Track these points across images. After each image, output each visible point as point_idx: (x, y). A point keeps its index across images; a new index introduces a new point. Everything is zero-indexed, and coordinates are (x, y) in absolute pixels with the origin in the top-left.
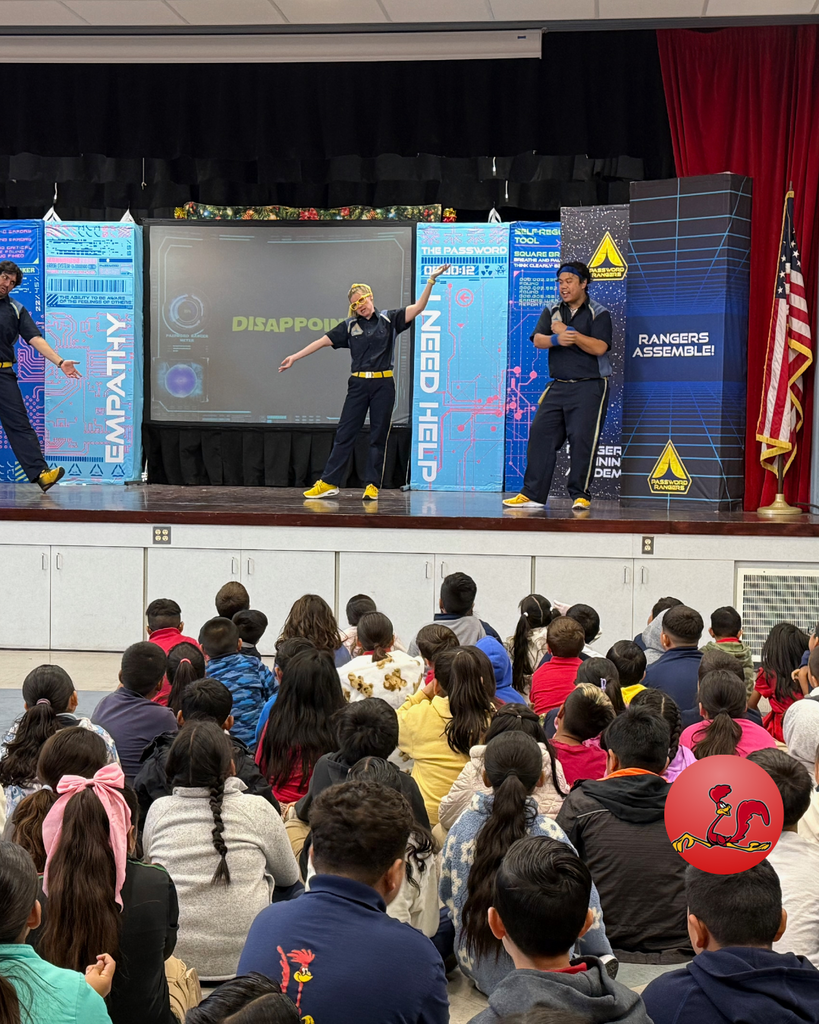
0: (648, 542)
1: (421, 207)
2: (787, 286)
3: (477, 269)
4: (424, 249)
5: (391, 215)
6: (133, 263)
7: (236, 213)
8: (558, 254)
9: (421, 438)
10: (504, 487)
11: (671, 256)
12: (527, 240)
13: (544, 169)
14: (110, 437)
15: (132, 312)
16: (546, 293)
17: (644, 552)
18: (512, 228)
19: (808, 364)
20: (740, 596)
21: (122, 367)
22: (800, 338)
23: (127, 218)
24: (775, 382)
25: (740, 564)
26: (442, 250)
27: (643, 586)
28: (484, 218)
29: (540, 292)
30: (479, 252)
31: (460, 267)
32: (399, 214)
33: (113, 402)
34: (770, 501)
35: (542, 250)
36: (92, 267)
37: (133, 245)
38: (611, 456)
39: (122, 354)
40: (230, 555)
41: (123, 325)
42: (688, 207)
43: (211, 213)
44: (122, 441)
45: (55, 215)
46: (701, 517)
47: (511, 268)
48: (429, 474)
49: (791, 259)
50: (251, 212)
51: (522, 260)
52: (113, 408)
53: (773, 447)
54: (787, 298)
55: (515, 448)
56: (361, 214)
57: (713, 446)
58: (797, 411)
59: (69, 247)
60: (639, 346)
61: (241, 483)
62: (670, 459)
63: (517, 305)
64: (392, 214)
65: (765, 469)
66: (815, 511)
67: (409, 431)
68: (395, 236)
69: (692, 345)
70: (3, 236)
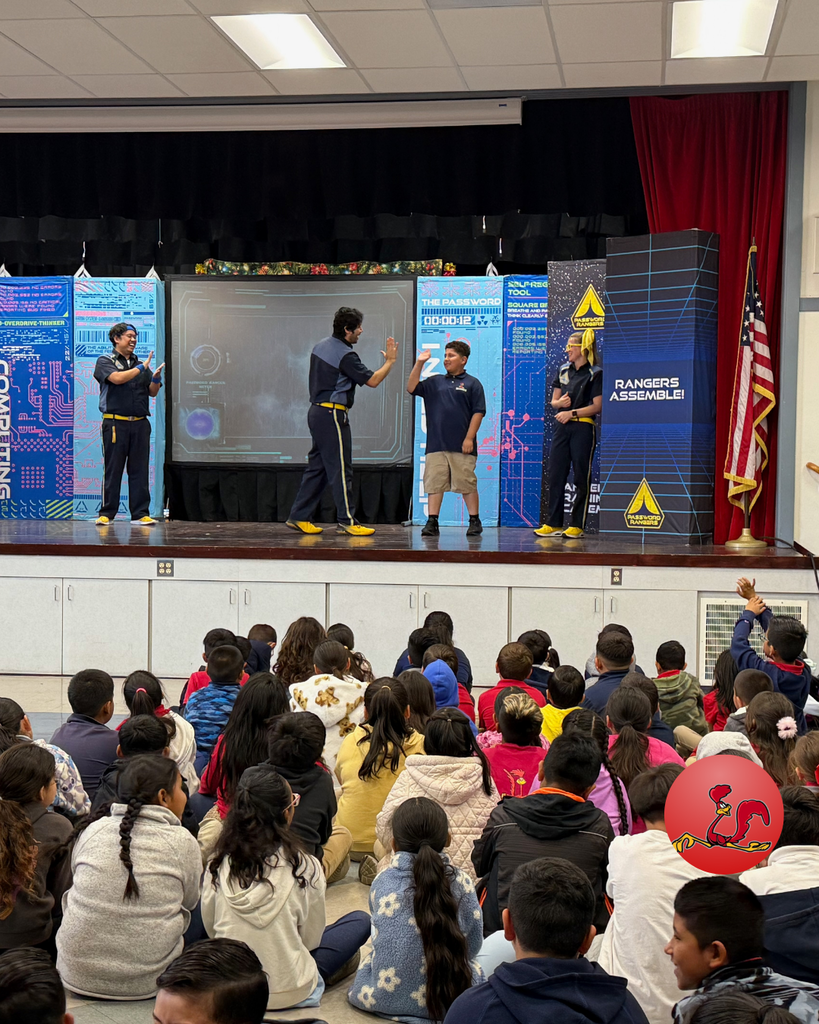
0: (617, 573)
1: (423, 262)
2: (751, 334)
3: (473, 319)
4: (425, 300)
5: (395, 270)
6: (155, 316)
7: (252, 268)
8: (545, 305)
10: (499, 523)
11: (645, 307)
12: (519, 292)
13: (533, 227)
16: (538, 341)
17: (613, 583)
18: (506, 281)
19: (771, 406)
20: (703, 625)
22: (764, 383)
23: (152, 275)
24: (740, 424)
25: (704, 594)
26: (441, 302)
27: (612, 615)
28: (482, 272)
29: (532, 341)
30: (475, 303)
31: (458, 317)
32: (403, 268)
34: (737, 535)
35: (533, 301)
37: (155, 299)
38: (595, 493)
40: (228, 587)
42: (659, 261)
43: (229, 269)
45: (86, 272)
46: (671, 551)
47: (505, 318)
49: (754, 309)
50: (266, 268)
51: (515, 311)
53: (740, 484)
54: (752, 345)
55: (509, 485)
56: (368, 269)
57: (683, 483)
58: (762, 451)
59: (96, 301)
60: (616, 391)
61: (255, 519)
62: (644, 496)
63: (511, 353)
64: (397, 269)
65: (733, 505)
66: (779, 544)
67: (411, 470)
68: (399, 289)
69: (664, 389)
70: (35, 291)
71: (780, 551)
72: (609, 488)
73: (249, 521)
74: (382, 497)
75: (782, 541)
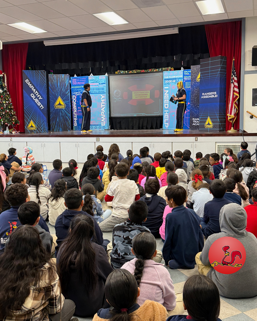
0: (196, 138)
1: (166, 68)
2: (233, 80)
3: (176, 81)
4: (165, 77)
5: (160, 70)
6: (106, 84)
7: (128, 72)
8: (190, 76)
9: (165, 118)
11: (209, 75)
12: (187, 74)
13: (188, 57)
14: (102, 120)
15: (106, 94)
18: (184, 71)
19: (238, 98)
20: (217, 150)
21: (104, 106)
22: (236, 92)
24: (231, 102)
25: (217, 143)
26: (169, 77)
27: (195, 148)
28: (180, 69)
30: (176, 77)
31: (173, 80)
32: (161, 70)
33: (103, 113)
34: (230, 129)
36: (98, 85)
37: (106, 80)
39: (104, 103)
41: (104, 97)
42: (212, 64)
43: (123, 72)
44: (105, 121)
45: (92, 75)
47: (184, 80)
48: (167, 126)
49: (234, 74)
50: (131, 71)
51: (186, 78)
52: (103, 114)
53: (231, 117)
54: (233, 83)
56: (154, 70)
57: (218, 117)
58: (236, 109)
59: (93, 81)
60: (202, 96)
61: (129, 129)
62: (209, 120)
65: (229, 122)
66: (240, 131)
67: (163, 116)
68: (159, 75)
69: (213, 95)
70: (80, 80)
71: (240, 132)
72: (201, 119)
73: (127, 129)
74: (157, 123)
75: (241, 130)
